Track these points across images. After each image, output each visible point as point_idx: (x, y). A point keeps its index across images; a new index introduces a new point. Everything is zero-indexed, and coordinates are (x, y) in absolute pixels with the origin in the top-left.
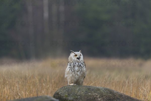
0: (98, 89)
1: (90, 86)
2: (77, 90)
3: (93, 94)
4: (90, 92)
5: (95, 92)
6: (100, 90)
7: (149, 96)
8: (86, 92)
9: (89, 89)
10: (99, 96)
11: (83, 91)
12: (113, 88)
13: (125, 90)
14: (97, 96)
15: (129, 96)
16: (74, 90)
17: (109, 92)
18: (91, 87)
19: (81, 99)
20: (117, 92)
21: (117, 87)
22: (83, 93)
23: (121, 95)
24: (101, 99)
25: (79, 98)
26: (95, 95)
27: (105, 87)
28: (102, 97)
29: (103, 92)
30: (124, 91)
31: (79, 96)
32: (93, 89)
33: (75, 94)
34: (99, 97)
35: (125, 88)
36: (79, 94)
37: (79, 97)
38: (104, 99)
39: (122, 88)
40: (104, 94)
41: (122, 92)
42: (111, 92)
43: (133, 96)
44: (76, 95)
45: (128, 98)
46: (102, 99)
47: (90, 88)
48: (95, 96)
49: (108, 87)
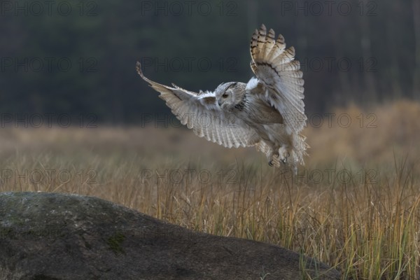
0: (75, 201)
1: (53, 194)
2: (23, 203)
3: (63, 213)
4: (54, 209)
5: (66, 208)
6: (78, 202)
7: (197, 215)
8: (44, 207)
9: (52, 200)
10: (75, 217)
11: (37, 206)
12: (110, 198)
13: (139, 201)
14: (71, 216)
15: (150, 215)
16: (16, 204)
17: (100, 207)
18: (56, 196)
19: (33, 225)
20: (121, 208)
21: (119, 195)
22: (36, 209)
23: (130, 215)
24: (80, 223)
25: (28, 222)
26: (67, 214)
27: (91, 195)
28: (84, 218)
29: (87, 207)
30: (136, 203)
31: (27, 217)
32: (62, 201)
33: (18, 212)
34: (77, 220)
35: (140, 197)
36: (26, 212)
37: (27, 220)
38: (89, 224)
39: (131, 197)
40: (88, 213)
41: (131, 208)
42: (105, 206)
43: (159, 216)
44: (20, 215)
45: (148, 220)
46: (84, 224)
47: (54, 199)
48: (66, 218)
49: (98, 196)
